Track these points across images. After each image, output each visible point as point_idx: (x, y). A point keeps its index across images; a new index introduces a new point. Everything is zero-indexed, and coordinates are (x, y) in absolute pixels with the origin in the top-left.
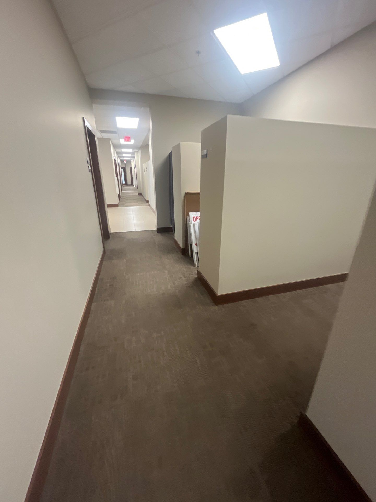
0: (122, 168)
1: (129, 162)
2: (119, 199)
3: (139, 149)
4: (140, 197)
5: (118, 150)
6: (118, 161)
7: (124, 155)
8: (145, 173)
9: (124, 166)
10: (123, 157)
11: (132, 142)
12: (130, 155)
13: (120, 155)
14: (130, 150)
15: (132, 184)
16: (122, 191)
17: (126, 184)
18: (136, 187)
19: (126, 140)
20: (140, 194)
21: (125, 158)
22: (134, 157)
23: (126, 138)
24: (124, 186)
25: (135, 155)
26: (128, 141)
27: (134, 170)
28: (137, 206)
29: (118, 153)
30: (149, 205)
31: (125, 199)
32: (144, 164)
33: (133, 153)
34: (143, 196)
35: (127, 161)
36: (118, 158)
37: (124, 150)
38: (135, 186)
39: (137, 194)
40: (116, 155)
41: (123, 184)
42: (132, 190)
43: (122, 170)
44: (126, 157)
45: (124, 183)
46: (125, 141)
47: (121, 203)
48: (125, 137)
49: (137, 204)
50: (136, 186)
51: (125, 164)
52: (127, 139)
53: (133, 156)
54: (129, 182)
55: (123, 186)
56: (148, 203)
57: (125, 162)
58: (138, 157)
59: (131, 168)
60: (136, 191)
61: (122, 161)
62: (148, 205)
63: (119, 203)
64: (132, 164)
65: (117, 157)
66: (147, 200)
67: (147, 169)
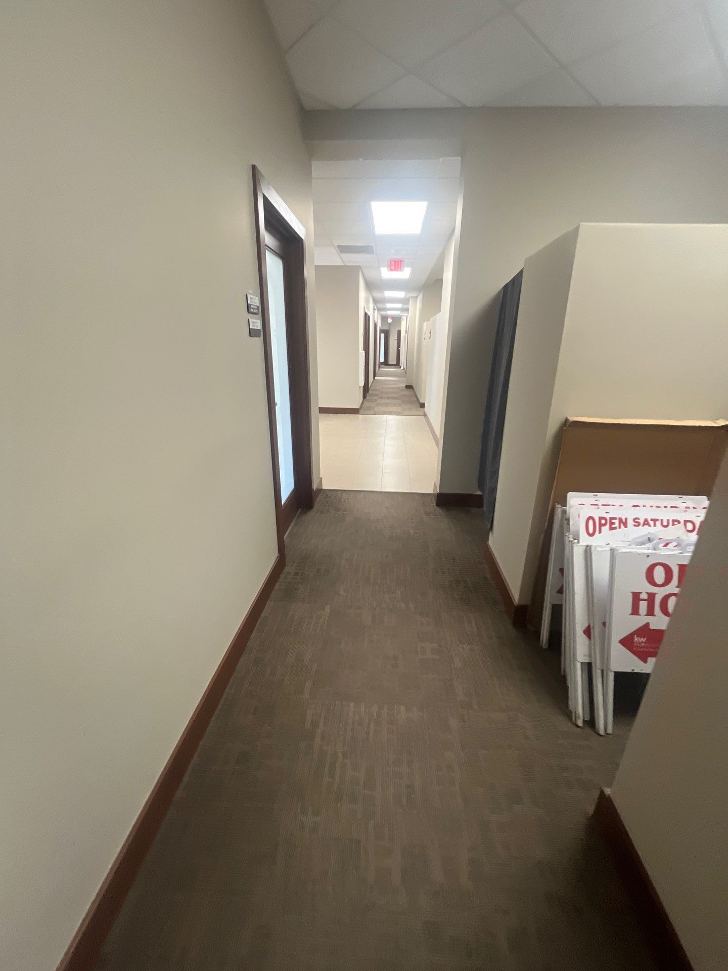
0: (382, 331)
1: (397, 320)
2: (364, 397)
3: (420, 292)
4: (407, 392)
5: (377, 295)
6: (375, 317)
7: (388, 305)
8: (424, 342)
9: (386, 328)
10: (385, 309)
11: (405, 274)
12: (399, 306)
13: (380, 306)
14: (401, 294)
15: (398, 364)
16: (376, 378)
17: (386, 363)
18: (404, 369)
19: (393, 268)
20: (409, 387)
21: (390, 313)
22: (407, 310)
23: (393, 263)
24: (381, 366)
25: (410, 307)
26: (395, 269)
27: (405, 337)
28: (398, 414)
29: (375, 301)
30: (425, 415)
31: (377, 395)
32: (425, 324)
33: (405, 301)
34: (414, 392)
35: (394, 318)
36: (376, 311)
37: (388, 294)
38: (402, 368)
39: (404, 385)
40: (371, 305)
41: (382, 364)
42: (395, 376)
43: (383, 335)
44: (393, 310)
45: (382, 360)
46: (391, 270)
47: (367, 404)
48: (391, 261)
49: (399, 409)
50: (405, 367)
51: (390, 324)
52: (396, 265)
53: (406, 306)
54: (392, 359)
55: (379, 367)
56: (422, 409)
57: (390, 321)
58: (416, 308)
59: (399, 332)
60: (404, 379)
61: (384, 318)
62: (423, 414)
63: (361, 407)
64: (403, 323)
65: (374, 309)
66: (421, 402)
67: (430, 333)
